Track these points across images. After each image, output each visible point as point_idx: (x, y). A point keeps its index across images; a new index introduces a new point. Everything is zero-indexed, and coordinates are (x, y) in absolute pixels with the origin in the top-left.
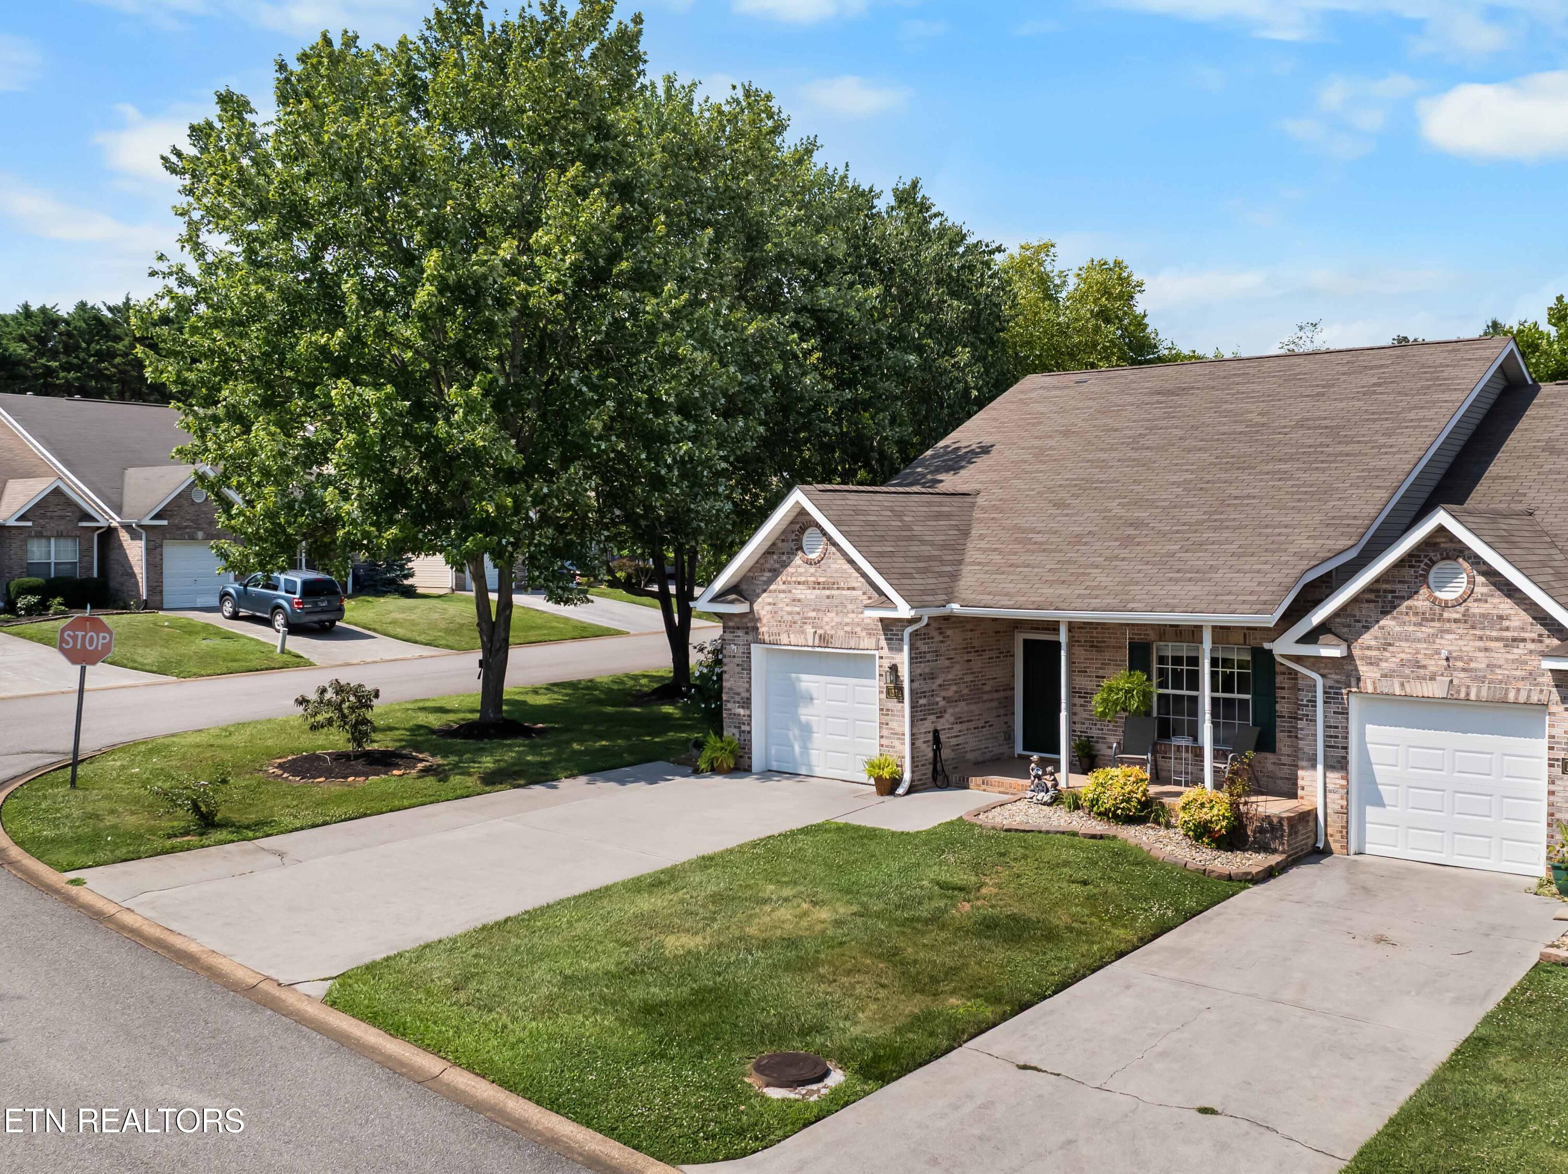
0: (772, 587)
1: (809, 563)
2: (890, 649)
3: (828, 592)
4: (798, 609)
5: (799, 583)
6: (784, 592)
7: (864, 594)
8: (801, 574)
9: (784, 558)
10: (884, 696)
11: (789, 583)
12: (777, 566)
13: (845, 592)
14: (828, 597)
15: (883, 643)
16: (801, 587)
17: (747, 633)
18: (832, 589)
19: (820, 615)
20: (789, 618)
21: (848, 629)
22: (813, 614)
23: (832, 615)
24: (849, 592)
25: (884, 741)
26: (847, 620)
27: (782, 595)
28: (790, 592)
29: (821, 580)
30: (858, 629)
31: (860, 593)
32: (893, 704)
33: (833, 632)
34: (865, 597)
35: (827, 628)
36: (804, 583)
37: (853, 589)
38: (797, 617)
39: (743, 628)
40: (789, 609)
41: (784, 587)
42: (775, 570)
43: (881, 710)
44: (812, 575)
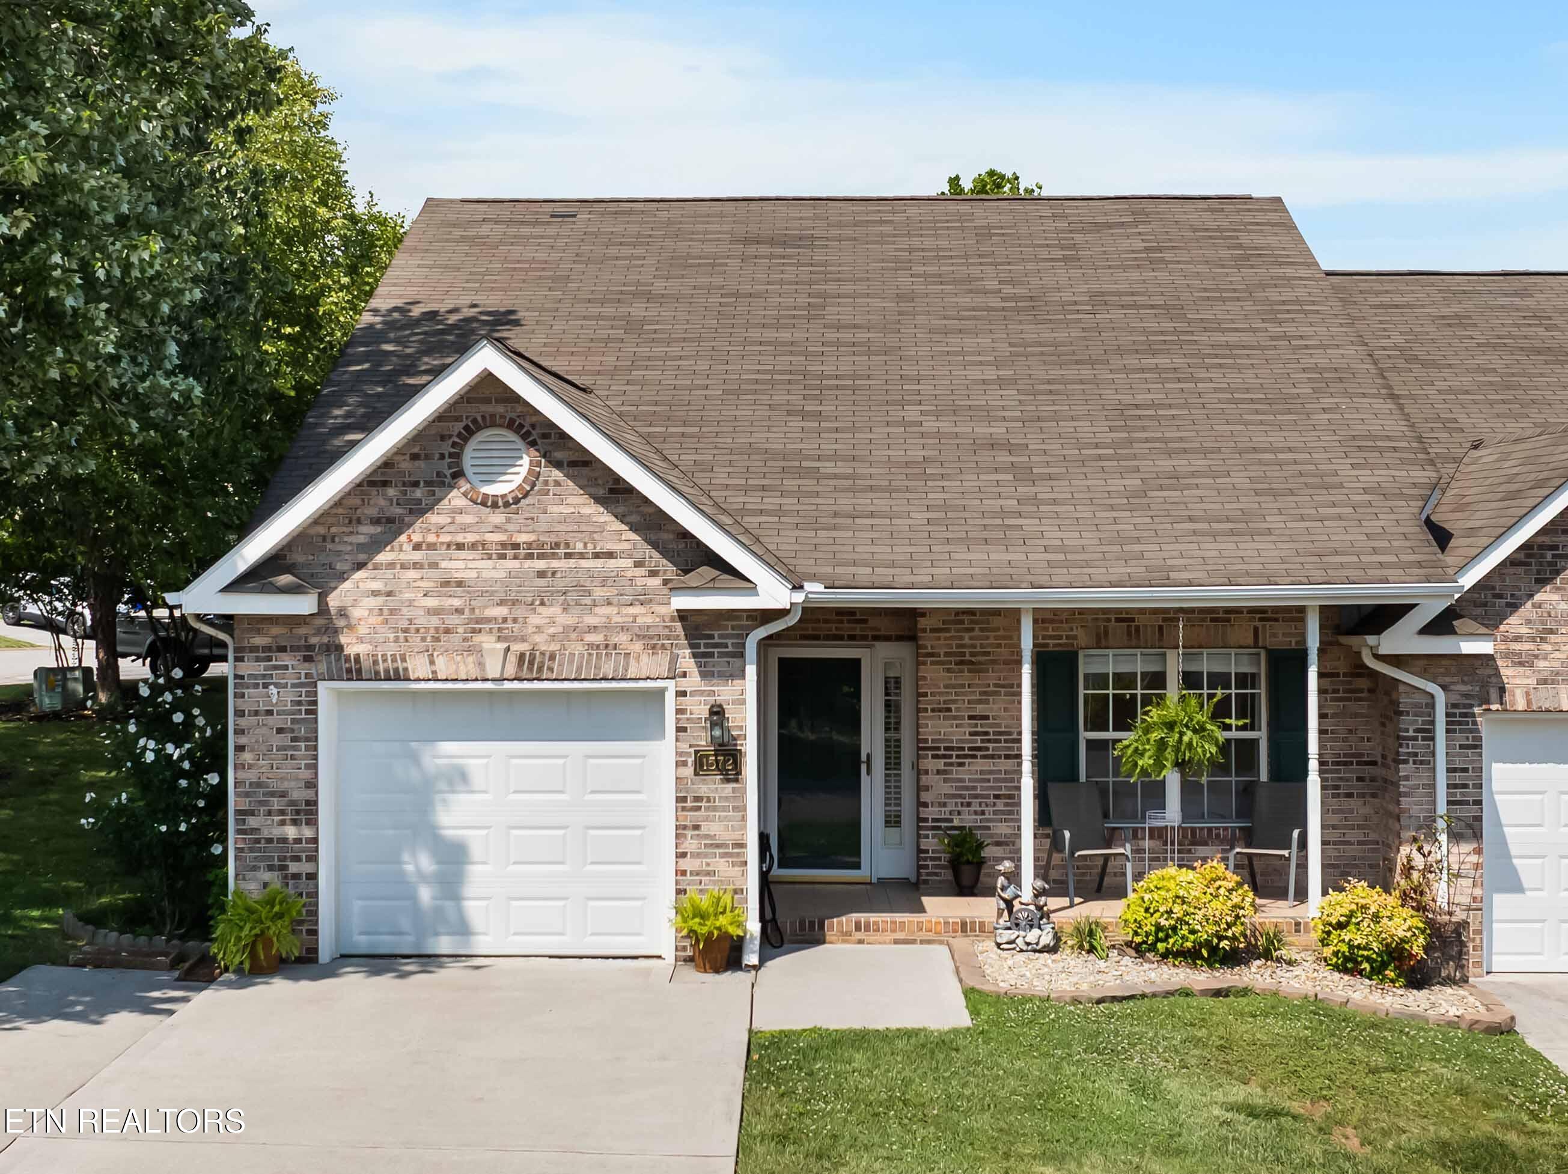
0: (382, 557)
1: (492, 503)
2: (705, 675)
3: (541, 564)
4: (457, 603)
5: (460, 547)
6: (417, 566)
7: (638, 564)
8: (464, 529)
9: (418, 493)
10: (689, 771)
11: (432, 547)
12: (398, 511)
13: (584, 563)
14: (541, 574)
15: (687, 661)
16: (463, 554)
17: (308, 659)
18: (554, 556)
19: (519, 612)
20: (435, 621)
21: (596, 638)
22: (501, 611)
23: (556, 610)
24: (599, 563)
25: (687, 864)
26: (591, 620)
27: (412, 574)
28: (434, 565)
29: (522, 538)
30: (622, 638)
31: (629, 563)
32: (713, 786)
33: (554, 647)
34: (642, 571)
35: (537, 638)
36: (473, 546)
37: (610, 555)
38: (453, 620)
39: (295, 649)
40: (431, 602)
41: (417, 556)
42: (390, 520)
43: (680, 799)
44: (497, 528)
